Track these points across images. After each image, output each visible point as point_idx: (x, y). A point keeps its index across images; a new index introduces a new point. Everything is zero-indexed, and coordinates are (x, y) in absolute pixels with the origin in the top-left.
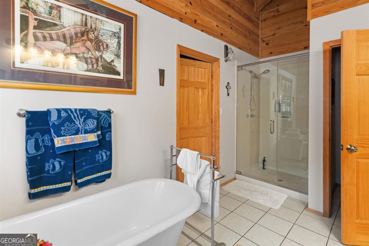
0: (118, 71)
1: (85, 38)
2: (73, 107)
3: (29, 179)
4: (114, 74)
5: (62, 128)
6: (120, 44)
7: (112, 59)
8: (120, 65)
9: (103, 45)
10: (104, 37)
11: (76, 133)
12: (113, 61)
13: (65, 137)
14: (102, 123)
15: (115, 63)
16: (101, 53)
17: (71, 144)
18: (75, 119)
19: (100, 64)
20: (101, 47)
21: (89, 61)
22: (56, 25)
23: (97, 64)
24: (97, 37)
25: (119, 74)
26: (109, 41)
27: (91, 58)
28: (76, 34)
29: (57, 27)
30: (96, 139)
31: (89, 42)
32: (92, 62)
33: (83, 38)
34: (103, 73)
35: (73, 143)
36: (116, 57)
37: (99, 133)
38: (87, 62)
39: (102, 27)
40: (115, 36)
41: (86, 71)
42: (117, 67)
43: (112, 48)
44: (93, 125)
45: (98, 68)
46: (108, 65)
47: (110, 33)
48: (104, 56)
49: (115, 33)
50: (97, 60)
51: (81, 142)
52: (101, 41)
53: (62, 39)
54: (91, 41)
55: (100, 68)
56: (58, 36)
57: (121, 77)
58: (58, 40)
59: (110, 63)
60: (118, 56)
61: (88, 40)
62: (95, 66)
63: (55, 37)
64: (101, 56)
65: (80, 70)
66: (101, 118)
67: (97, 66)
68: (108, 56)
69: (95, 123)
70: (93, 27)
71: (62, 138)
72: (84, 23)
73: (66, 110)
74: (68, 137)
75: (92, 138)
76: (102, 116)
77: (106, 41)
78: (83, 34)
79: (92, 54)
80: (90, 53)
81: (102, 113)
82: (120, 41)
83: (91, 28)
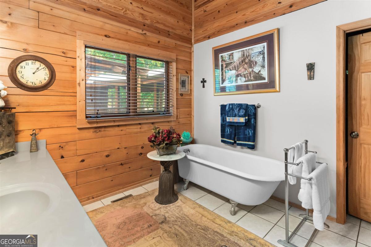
0: (263, 77)
1: (244, 63)
2: (235, 103)
3: (222, 133)
4: (261, 80)
5: (229, 113)
6: (264, 58)
7: (260, 70)
8: (265, 73)
9: (253, 63)
10: (254, 58)
11: (235, 117)
12: (260, 71)
13: (230, 118)
14: (249, 112)
15: (261, 73)
16: (252, 69)
17: (232, 121)
18: (235, 109)
19: (252, 75)
20: (253, 65)
21: (246, 76)
22: (232, 63)
23: (250, 76)
24: (249, 60)
25: (264, 79)
26: (257, 59)
27: (247, 73)
28: (240, 63)
29: (233, 63)
30: (244, 121)
31: (246, 65)
32: (247, 76)
33: (243, 64)
34: (254, 81)
35: (234, 121)
36: (262, 68)
37: (247, 118)
38: (245, 77)
39: (253, 52)
40: (261, 54)
41: (245, 82)
42: (263, 75)
43: (259, 63)
44: (243, 113)
45: (251, 78)
46: (257, 75)
47: (257, 54)
48: (254, 70)
49: (261, 52)
50: (250, 74)
51: (237, 121)
52: (252, 61)
53: (234, 69)
54: (246, 63)
55: (252, 78)
56: (233, 68)
57: (266, 81)
58: (233, 69)
59: (258, 73)
60: (263, 67)
61: (245, 64)
62: (249, 77)
63: (231, 69)
64: (253, 71)
65: (242, 82)
66: (249, 109)
67: (251, 77)
68: (256, 69)
69: (244, 112)
70: (247, 55)
71: (229, 118)
72: (243, 55)
73: (232, 104)
74: (231, 118)
75: (242, 120)
76: (250, 108)
77: (255, 60)
78: (242, 62)
79: (248, 71)
80: (246, 71)
81: (250, 106)
82: (264, 56)
83: (247, 56)
